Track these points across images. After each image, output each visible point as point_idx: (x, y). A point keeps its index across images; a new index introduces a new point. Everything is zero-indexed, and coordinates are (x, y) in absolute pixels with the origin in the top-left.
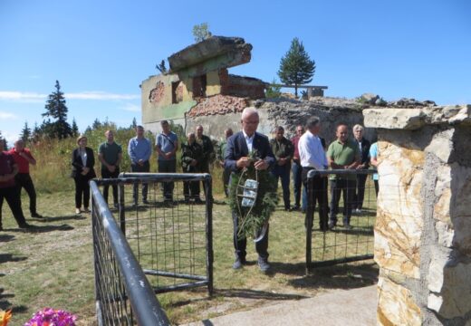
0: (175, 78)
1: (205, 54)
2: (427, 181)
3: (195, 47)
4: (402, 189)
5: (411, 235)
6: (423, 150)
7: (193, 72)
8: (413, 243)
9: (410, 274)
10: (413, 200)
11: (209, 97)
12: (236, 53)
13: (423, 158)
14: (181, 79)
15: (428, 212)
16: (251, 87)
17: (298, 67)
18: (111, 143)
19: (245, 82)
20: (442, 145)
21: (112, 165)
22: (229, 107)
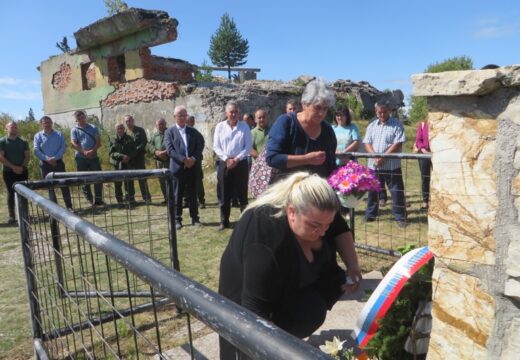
2: (502, 153)
3: (109, 21)
4: (466, 166)
5: (480, 215)
6: (494, 118)
7: (108, 52)
8: (484, 226)
9: (481, 260)
10: (483, 176)
11: (129, 81)
12: (159, 29)
13: (495, 127)
14: (93, 60)
15: (505, 188)
16: (177, 70)
17: (230, 48)
18: (13, 138)
19: (169, 64)
22: (155, 93)
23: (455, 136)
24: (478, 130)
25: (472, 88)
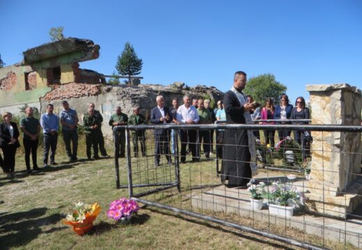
0: (28, 68)
1: (60, 51)
2: (332, 106)
3: (53, 45)
4: (322, 110)
6: (329, 96)
7: (47, 65)
9: (327, 136)
10: (327, 112)
11: (63, 84)
13: (330, 99)
14: (34, 70)
15: (333, 115)
16: (90, 77)
17: (130, 64)
19: (85, 73)
20: (337, 95)
22: (83, 92)
23: (319, 102)
24: (325, 100)
25: (324, 89)
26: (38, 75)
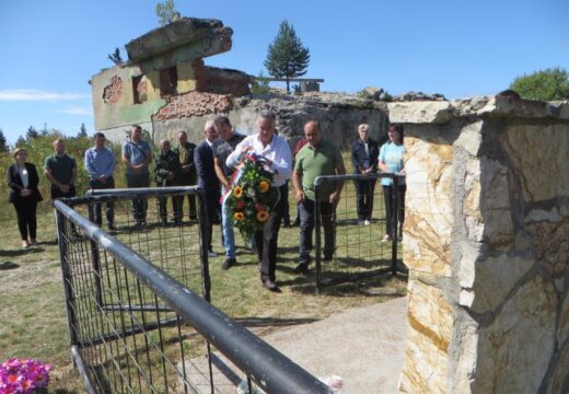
0: (135, 71)
1: (173, 40)
2: (456, 176)
3: (161, 31)
4: (431, 186)
5: (441, 233)
6: (451, 144)
7: (160, 63)
8: (443, 241)
9: (440, 273)
10: (443, 196)
11: (182, 94)
12: (212, 39)
13: (452, 153)
14: (144, 72)
15: (458, 208)
16: (233, 81)
17: (289, 57)
18: (62, 156)
19: (224, 75)
20: (471, 138)
21: (64, 183)
22: (208, 106)
23: (423, 160)
24: (439, 155)
25: (430, 118)
26: (149, 82)
